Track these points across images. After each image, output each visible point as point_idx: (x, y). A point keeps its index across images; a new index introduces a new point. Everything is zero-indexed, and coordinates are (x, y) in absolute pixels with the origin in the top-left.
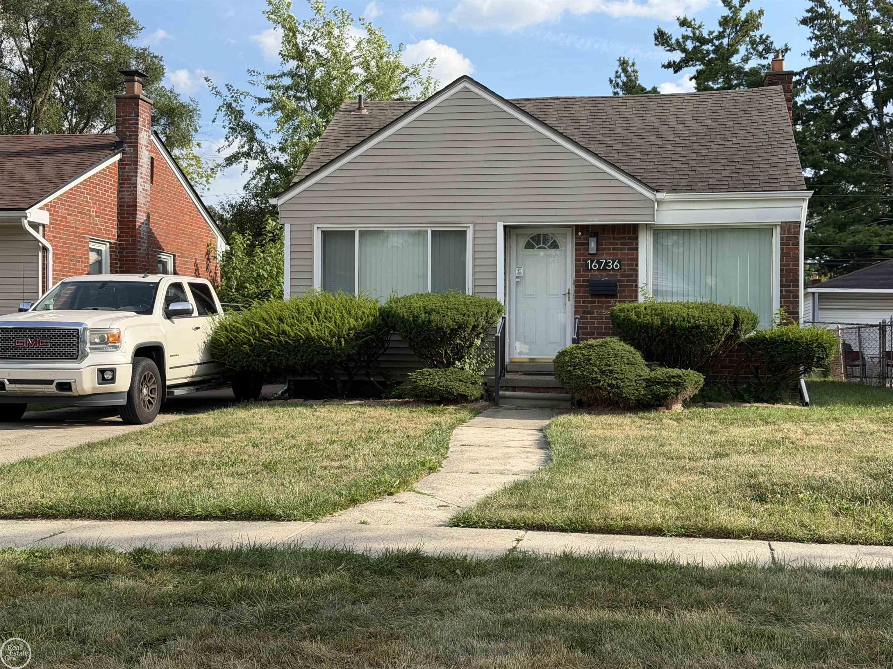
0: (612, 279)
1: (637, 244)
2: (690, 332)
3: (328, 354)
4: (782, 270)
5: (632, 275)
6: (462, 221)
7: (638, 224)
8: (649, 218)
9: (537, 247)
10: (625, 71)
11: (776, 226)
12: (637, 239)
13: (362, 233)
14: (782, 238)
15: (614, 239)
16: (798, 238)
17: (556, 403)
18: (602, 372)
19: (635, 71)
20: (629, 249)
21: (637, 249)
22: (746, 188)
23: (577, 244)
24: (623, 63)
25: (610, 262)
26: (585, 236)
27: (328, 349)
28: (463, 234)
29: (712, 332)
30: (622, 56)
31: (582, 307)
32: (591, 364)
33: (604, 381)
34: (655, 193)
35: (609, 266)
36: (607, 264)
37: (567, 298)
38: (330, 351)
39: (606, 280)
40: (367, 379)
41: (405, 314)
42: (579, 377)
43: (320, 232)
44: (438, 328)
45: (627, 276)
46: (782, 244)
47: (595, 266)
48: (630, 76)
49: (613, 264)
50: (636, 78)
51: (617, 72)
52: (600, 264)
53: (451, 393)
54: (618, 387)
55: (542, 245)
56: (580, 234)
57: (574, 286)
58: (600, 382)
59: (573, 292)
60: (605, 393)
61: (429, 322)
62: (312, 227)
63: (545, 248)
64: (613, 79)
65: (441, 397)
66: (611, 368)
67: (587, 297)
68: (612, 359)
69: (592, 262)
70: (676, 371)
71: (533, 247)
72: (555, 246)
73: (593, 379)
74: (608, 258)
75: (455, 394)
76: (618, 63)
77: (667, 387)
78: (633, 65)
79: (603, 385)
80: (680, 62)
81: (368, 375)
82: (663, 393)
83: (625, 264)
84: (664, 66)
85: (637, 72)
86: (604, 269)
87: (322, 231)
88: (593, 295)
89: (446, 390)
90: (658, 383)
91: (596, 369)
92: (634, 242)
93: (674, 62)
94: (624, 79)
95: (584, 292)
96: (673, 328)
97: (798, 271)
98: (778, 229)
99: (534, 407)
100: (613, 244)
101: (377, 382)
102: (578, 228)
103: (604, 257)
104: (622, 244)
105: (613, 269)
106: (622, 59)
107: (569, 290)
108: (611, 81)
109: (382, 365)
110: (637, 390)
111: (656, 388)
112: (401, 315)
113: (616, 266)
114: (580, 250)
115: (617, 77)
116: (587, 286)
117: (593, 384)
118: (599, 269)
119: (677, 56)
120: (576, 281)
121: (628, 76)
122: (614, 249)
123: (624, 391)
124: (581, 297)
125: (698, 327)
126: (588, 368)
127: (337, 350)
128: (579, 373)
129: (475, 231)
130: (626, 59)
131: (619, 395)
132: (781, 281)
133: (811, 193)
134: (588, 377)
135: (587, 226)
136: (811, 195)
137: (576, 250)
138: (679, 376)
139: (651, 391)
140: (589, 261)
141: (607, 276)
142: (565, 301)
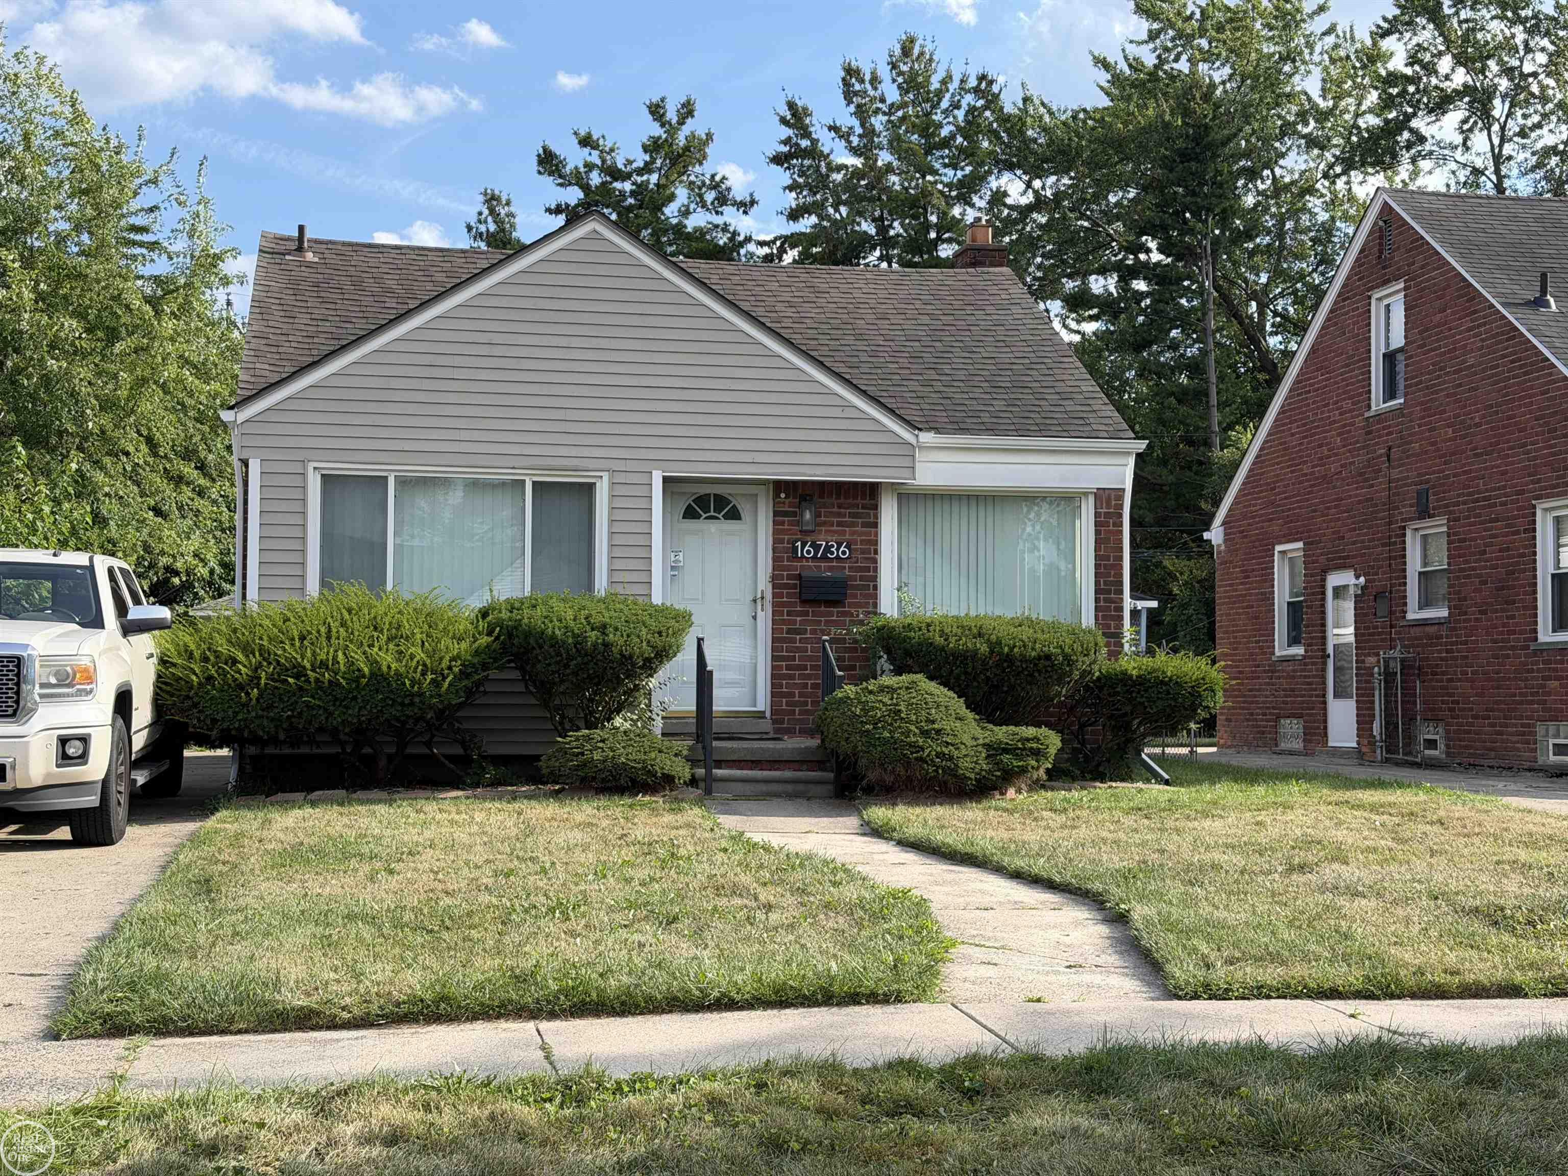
0: (838, 575)
1: (876, 517)
2: (1036, 665)
3: (412, 704)
4: (1097, 566)
5: (868, 569)
6: (591, 467)
7: (878, 483)
8: (906, 473)
9: (704, 516)
10: (492, 211)
11: (1086, 494)
12: (876, 507)
13: (402, 482)
14: (1097, 515)
15: (839, 507)
16: (1120, 516)
17: (801, 787)
18: (925, 733)
19: (511, 215)
20: (864, 525)
21: (875, 525)
22: (1043, 431)
23: (776, 514)
24: (492, 200)
25: (832, 546)
26: (790, 500)
27: (412, 695)
28: (589, 489)
29: (1069, 665)
30: (489, 187)
31: (784, 622)
32: (902, 719)
33: (931, 748)
34: (916, 432)
35: (832, 553)
36: (828, 549)
37: (759, 607)
38: (417, 700)
39: (828, 577)
40: (427, 751)
41: (557, 632)
42: (885, 742)
43: (319, 477)
44: (623, 656)
45: (861, 569)
46: (1097, 524)
47: (809, 552)
48: (503, 223)
49: (838, 550)
50: (513, 226)
51: (480, 214)
52: (816, 547)
53: (653, 774)
54: (951, 758)
55: (712, 513)
56: (783, 495)
57: (770, 586)
58: (923, 750)
59: (769, 596)
60: (931, 769)
61: (606, 645)
62: (305, 468)
63: (717, 518)
64: (473, 224)
65: (633, 781)
66: (936, 726)
67: (793, 604)
68: (933, 711)
69: (803, 546)
70: (1031, 731)
71: (698, 517)
72: (734, 515)
73: (910, 745)
74: (829, 538)
75: (659, 775)
76: (481, 198)
77: (1019, 757)
78: (508, 203)
79: (928, 755)
80: (577, 206)
81: (429, 744)
82: (1018, 767)
83: (856, 550)
84: (549, 210)
85: (514, 216)
86: (824, 558)
87: (323, 475)
88: (804, 602)
89: (644, 768)
90: (1006, 751)
91: (913, 728)
92: (872, 512)
93: (567, 205)
94: (492, 227)
95: (789, 595)
96: (1009, 659)
97: (1121, 567)
98: (1091, 499)
99: (777, 795)
100: (839, 515)
101: (447, 757)
102: (779, 486)
103: (822, 537)
104: (852, 515)
105: (838, 557)
106: (489, 191)
107: (762, 592)
108: (469, 228)
109: (465, 726)
110: (976, 763)
111: (1006, 758)
112: (550, 631)
113: (844, 553)
114: (783, 523)
115: (480, 221)
116: (794, 586)
117: (912, 753)
118: (814, 557)
119: (573, 195)
120: (773, 578)
121: (498, 221)
122: (839, 524)
123: (960, 764)
124: (783, 604)
125: (1048, 657)
126: (900, 727)
127: (431, 696)
128: (886, 734)
129: (613, 484)
130: (497, 192)
131: (953, 772)
132: (1097, 583)
133: (1142, 445)
134: (902, 741)
135: (795, 483)
136: (1144, 446)
137: (775, 523)
138: (1036, 739)
139: (997, 764)
140: (799, 543)
141: (830, 569)
142: (756, 608)
